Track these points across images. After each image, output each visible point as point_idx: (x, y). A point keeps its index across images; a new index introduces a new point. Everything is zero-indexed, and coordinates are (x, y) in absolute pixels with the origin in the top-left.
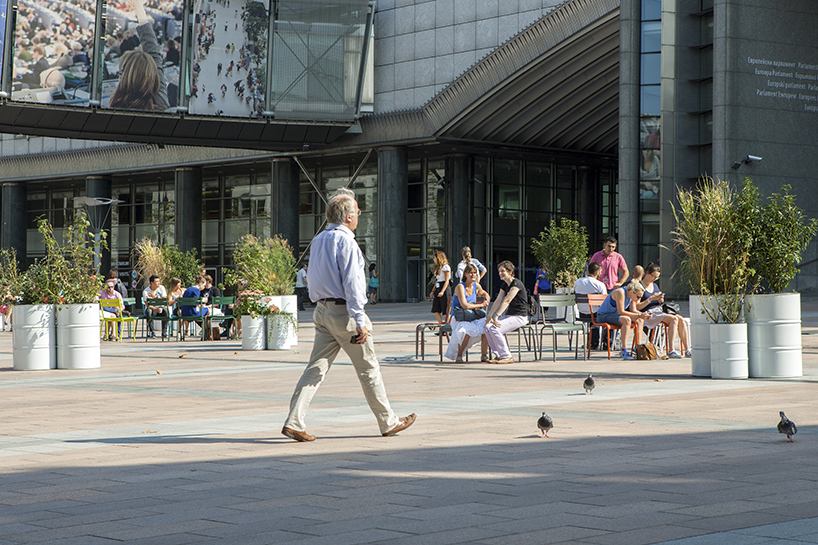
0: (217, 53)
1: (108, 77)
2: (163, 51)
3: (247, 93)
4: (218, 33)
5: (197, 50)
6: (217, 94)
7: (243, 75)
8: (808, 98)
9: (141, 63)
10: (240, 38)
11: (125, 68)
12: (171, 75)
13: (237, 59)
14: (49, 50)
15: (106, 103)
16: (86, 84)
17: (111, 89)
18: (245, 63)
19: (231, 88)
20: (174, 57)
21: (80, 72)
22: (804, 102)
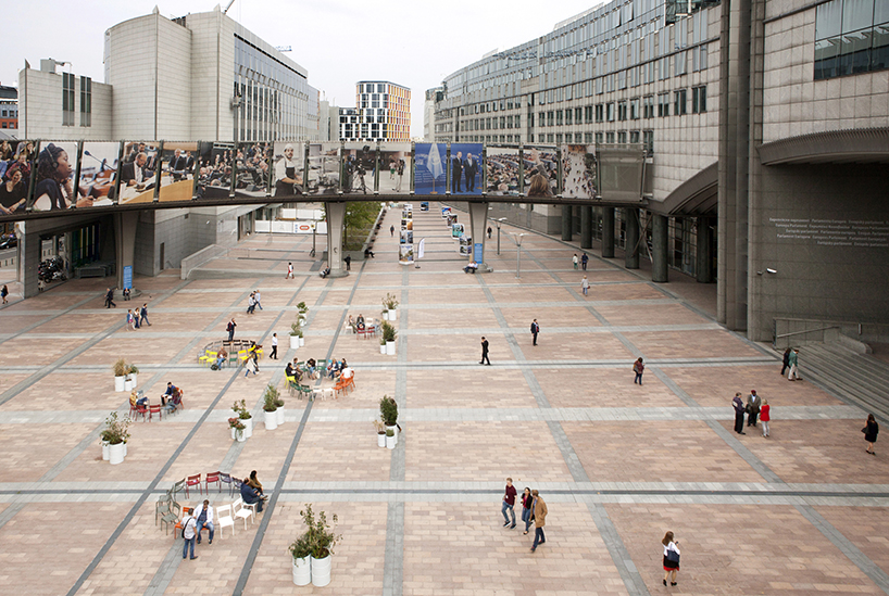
0: (573, 175)
1: (525, 185)
2: (549, 174)
3: (588, 189)
4: (573, 166)
5: (564, 173)
6: (574, 190)
7: (586, 183)
8: (821, 238)
9: (540, 179)
10: (583, 168)
11: (533, 182)
12: (554, 183)
13: (582, 176)
14: (501, 177)
15: (526, 195)
16: (517, 188)
17: (528, 189)
18: (586, 178)
19: (580, 187)
20: (553, 176)
21: (514, 184)
22: (817, 240)
